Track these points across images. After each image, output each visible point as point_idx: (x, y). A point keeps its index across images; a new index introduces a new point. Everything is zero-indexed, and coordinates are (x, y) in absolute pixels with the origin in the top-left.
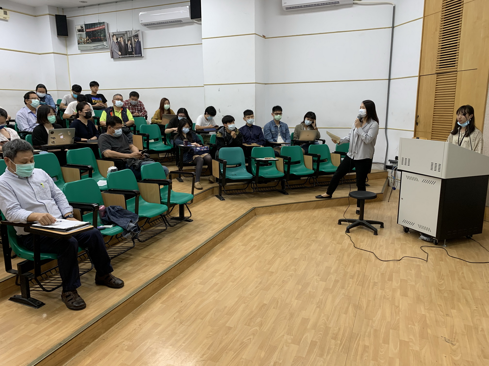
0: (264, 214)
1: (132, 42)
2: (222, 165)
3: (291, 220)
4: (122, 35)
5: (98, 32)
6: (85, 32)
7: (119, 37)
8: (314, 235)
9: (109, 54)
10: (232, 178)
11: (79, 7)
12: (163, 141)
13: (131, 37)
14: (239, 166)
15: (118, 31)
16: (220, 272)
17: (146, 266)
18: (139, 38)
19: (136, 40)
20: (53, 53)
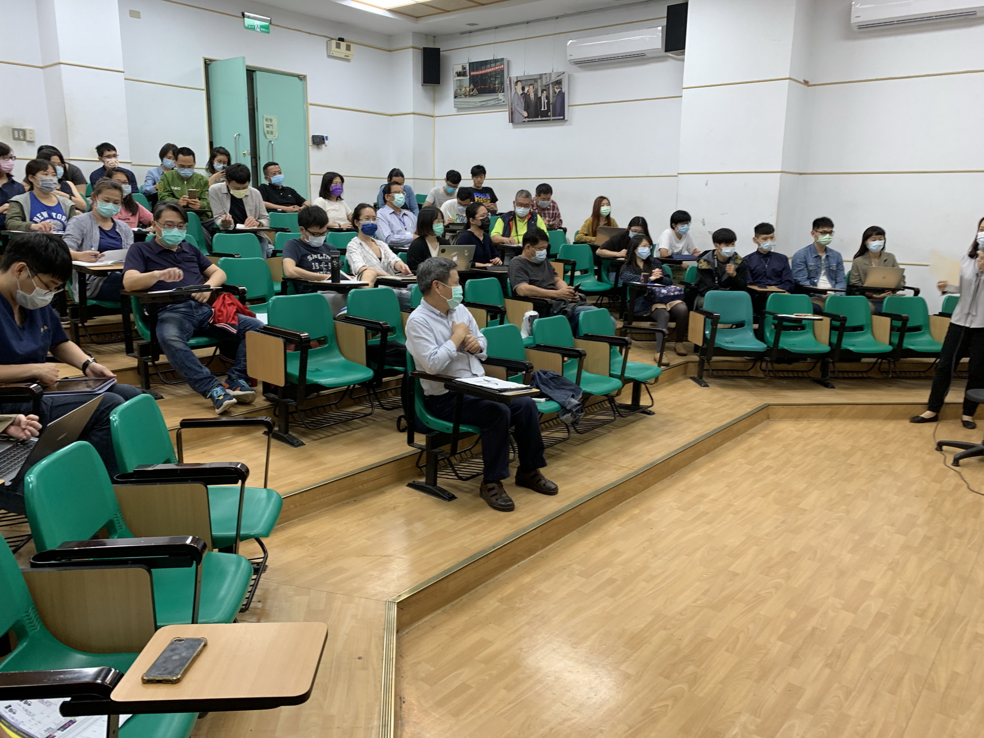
0: (785, 417)
1: (549, 93)
2: (709, 321)
3: (839, 433)
4: (532, 81)
5: (491, 76)
6: (469, 77)
7: (527, 85)
8: (885, 463)
9: (506, 115)
10: (727, 347)
11: (462, 33)
12: (596, 275)
13: (549, 85)
14: (736, 328)
15: (526, 74)
16: (711, 497)
17: (590, 468)
18: (563, 87)
19: (557, 91)
20: (413, 113)
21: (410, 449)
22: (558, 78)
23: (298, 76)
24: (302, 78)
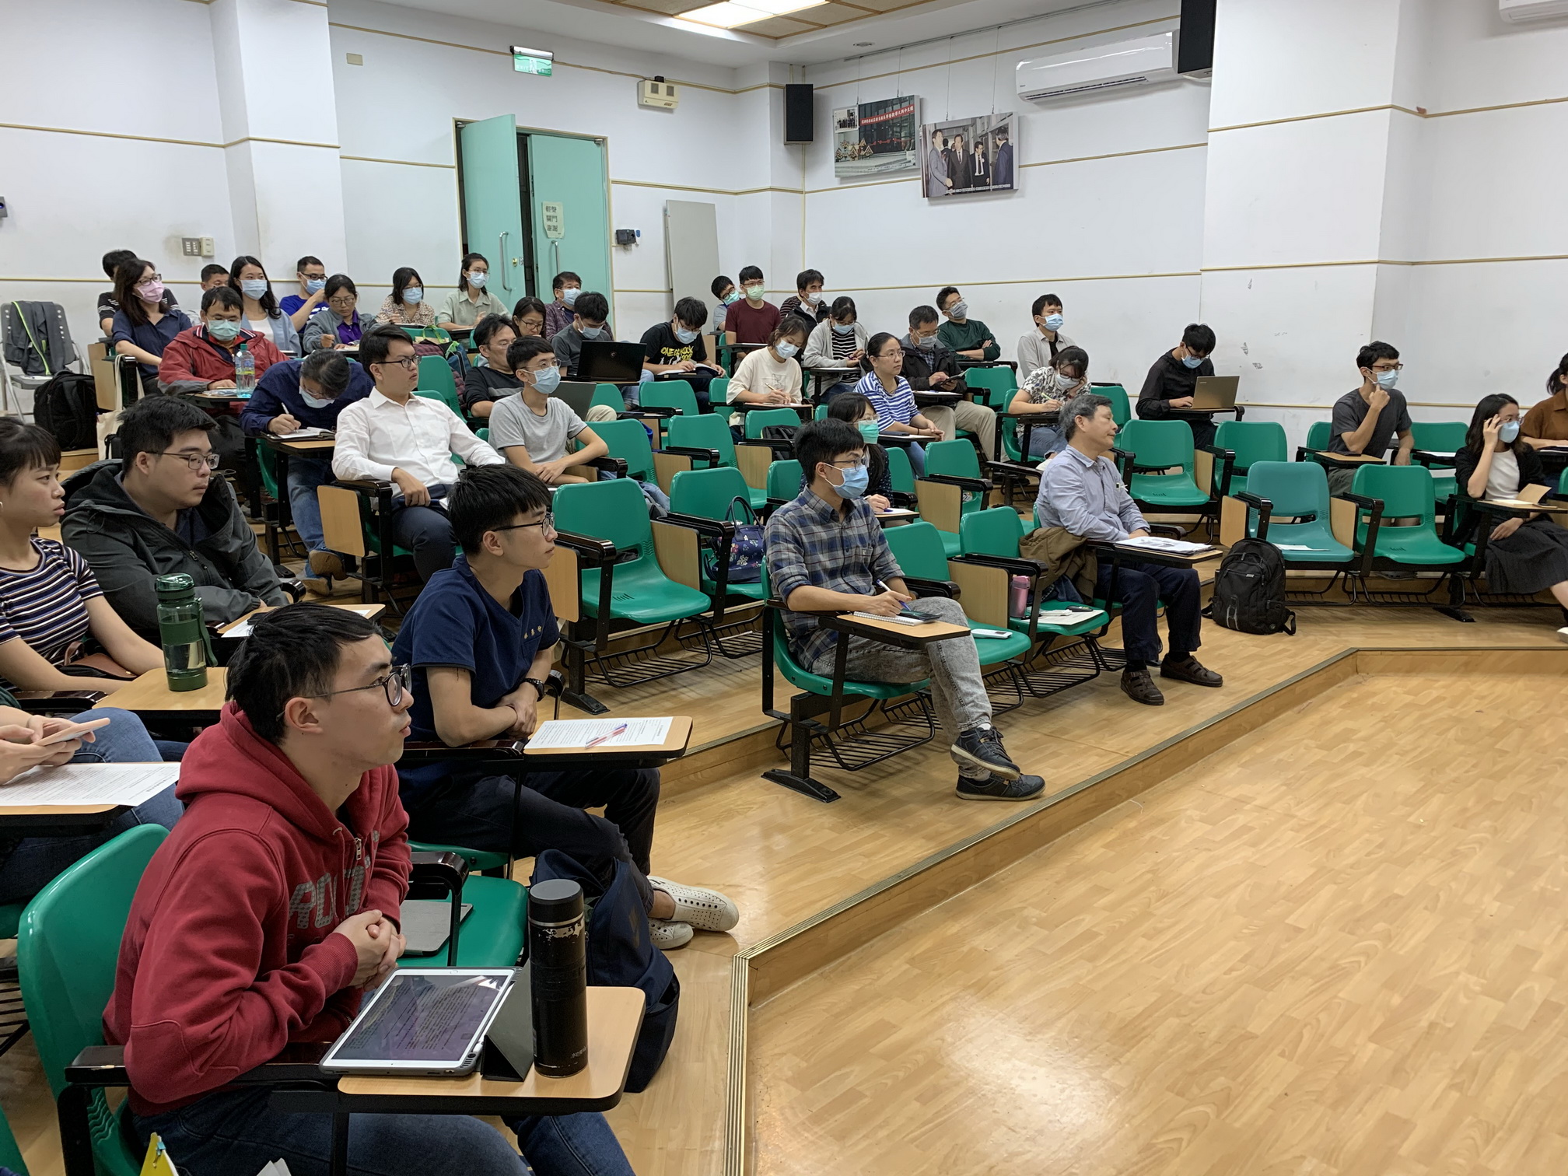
0: (1384, 671)
1: (988, 148)
2: (1255, 511)
5: (894, 125)
6: (858, 127)
7: (951, 136)
11: (847, 59)
15: (949, 119)
16: (1257, 803)
18: (1009, 137)
19: (1000, 143)
20: (771, 189)
21: (767, 720)
22: (1002, 124)
23: (594, 139)
24: (600, 142)
